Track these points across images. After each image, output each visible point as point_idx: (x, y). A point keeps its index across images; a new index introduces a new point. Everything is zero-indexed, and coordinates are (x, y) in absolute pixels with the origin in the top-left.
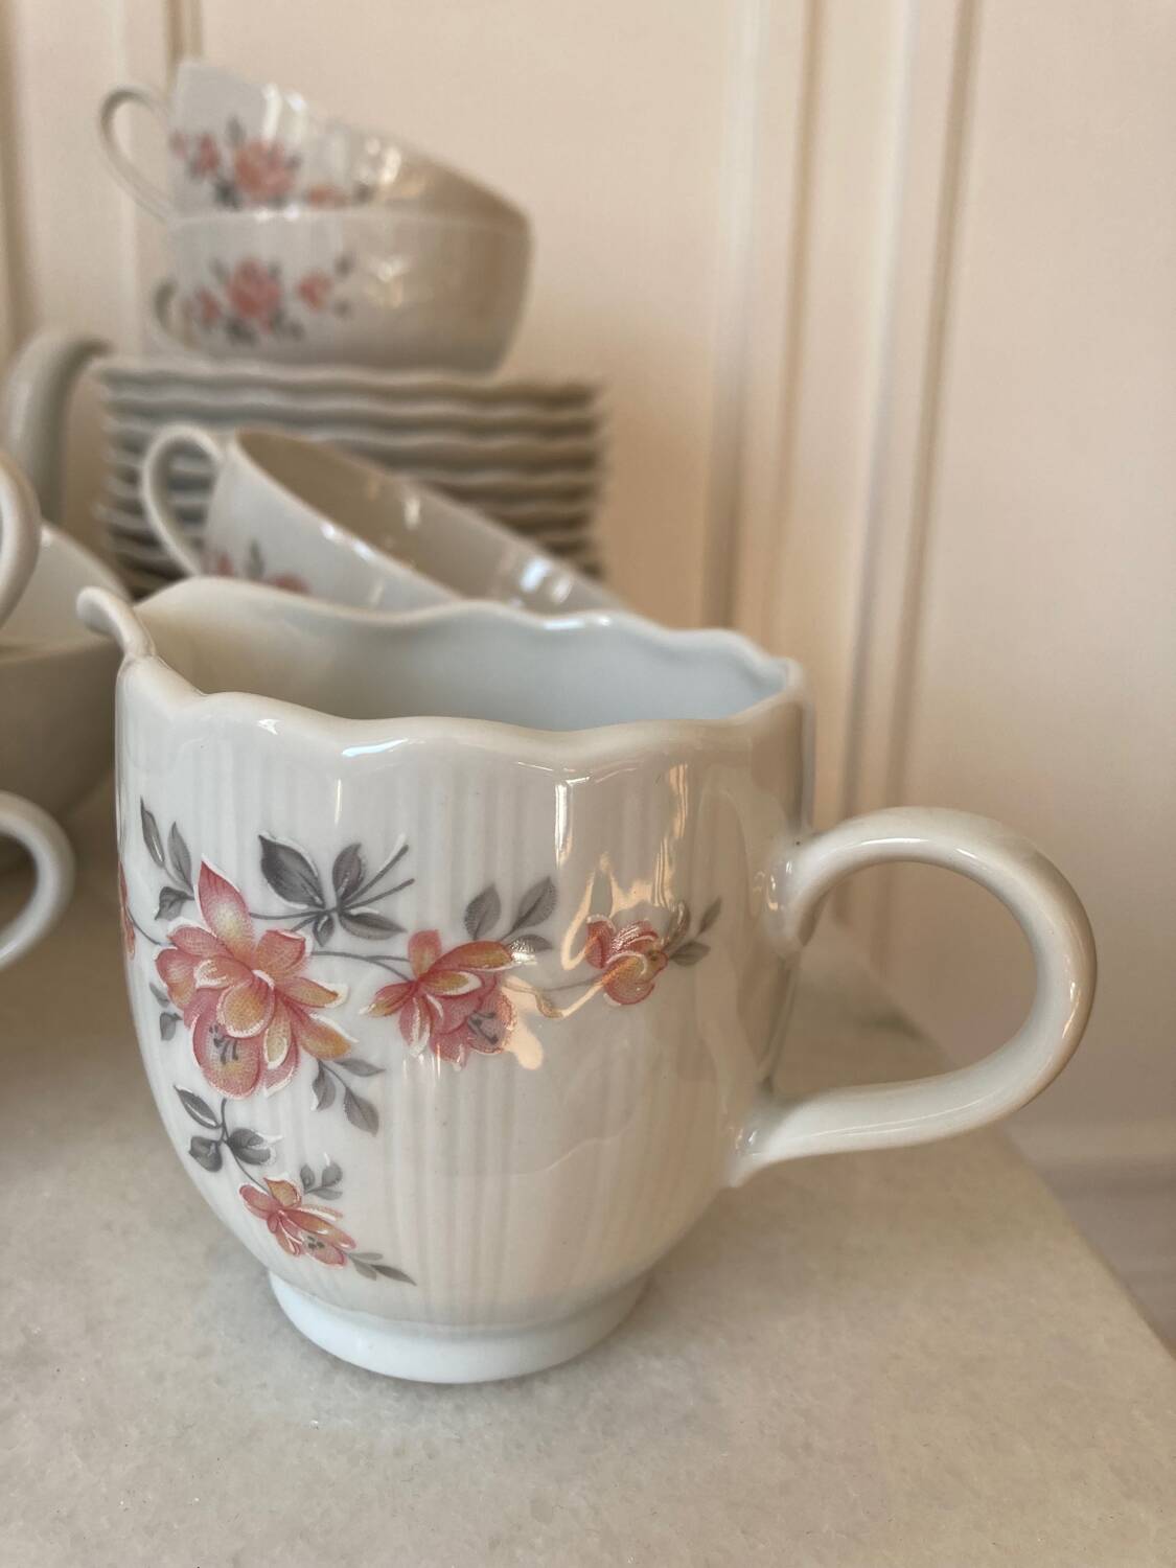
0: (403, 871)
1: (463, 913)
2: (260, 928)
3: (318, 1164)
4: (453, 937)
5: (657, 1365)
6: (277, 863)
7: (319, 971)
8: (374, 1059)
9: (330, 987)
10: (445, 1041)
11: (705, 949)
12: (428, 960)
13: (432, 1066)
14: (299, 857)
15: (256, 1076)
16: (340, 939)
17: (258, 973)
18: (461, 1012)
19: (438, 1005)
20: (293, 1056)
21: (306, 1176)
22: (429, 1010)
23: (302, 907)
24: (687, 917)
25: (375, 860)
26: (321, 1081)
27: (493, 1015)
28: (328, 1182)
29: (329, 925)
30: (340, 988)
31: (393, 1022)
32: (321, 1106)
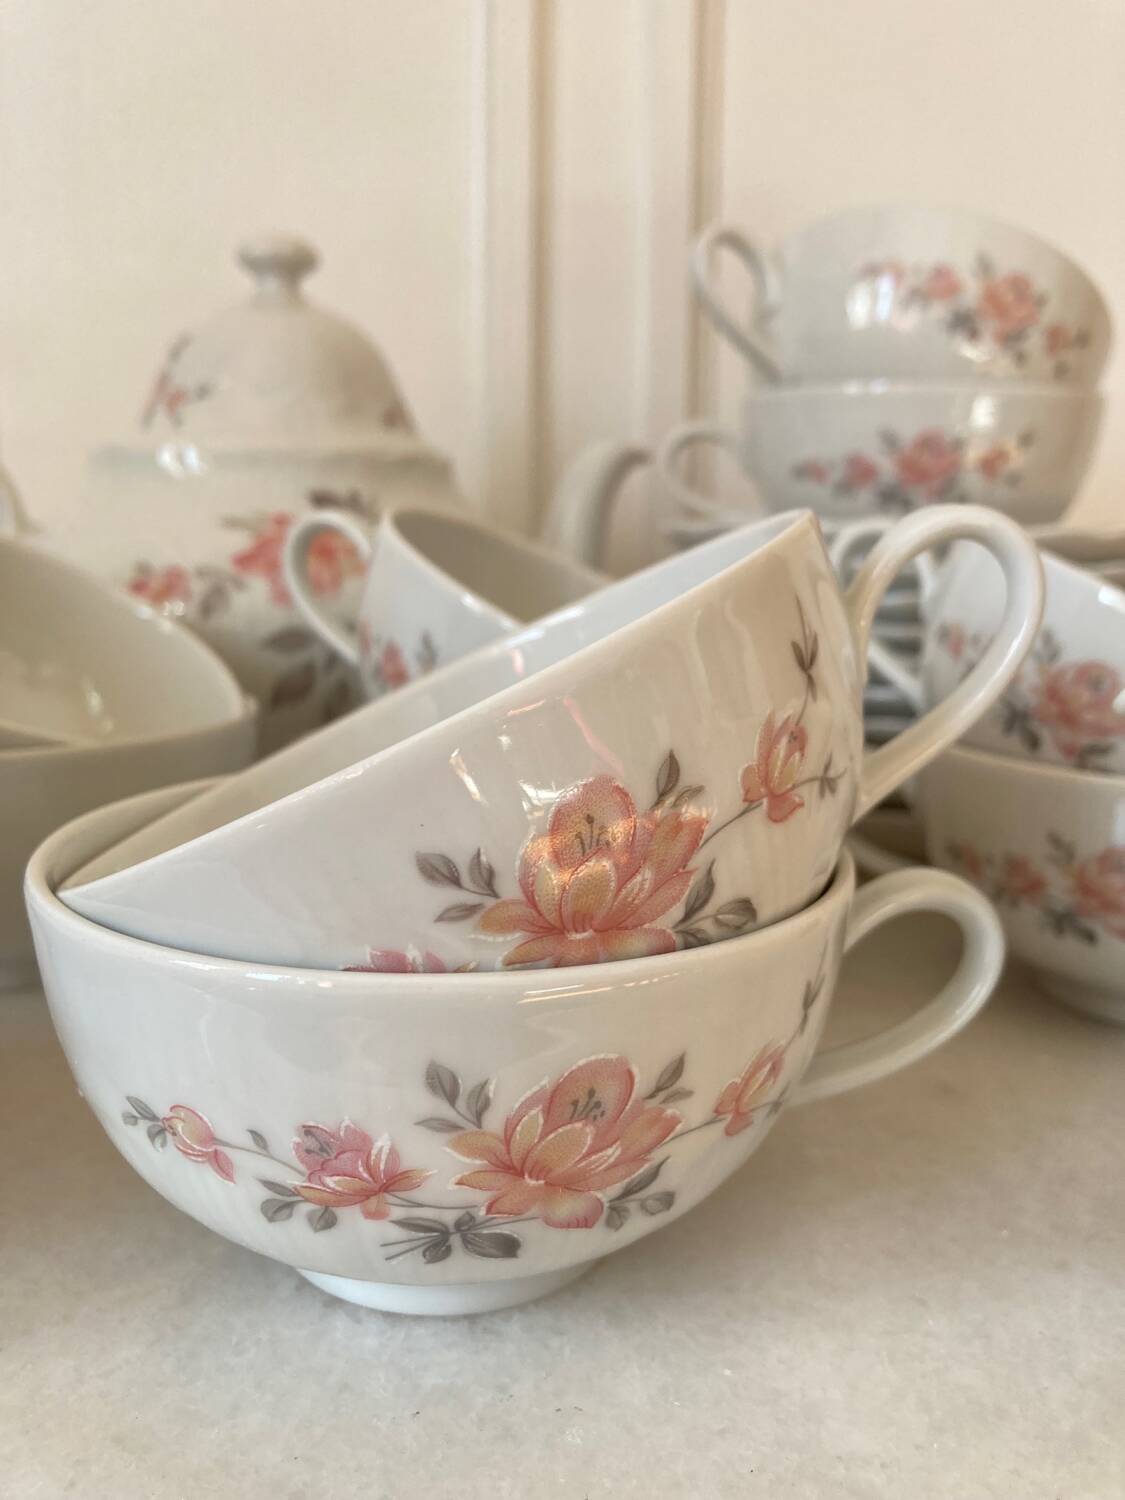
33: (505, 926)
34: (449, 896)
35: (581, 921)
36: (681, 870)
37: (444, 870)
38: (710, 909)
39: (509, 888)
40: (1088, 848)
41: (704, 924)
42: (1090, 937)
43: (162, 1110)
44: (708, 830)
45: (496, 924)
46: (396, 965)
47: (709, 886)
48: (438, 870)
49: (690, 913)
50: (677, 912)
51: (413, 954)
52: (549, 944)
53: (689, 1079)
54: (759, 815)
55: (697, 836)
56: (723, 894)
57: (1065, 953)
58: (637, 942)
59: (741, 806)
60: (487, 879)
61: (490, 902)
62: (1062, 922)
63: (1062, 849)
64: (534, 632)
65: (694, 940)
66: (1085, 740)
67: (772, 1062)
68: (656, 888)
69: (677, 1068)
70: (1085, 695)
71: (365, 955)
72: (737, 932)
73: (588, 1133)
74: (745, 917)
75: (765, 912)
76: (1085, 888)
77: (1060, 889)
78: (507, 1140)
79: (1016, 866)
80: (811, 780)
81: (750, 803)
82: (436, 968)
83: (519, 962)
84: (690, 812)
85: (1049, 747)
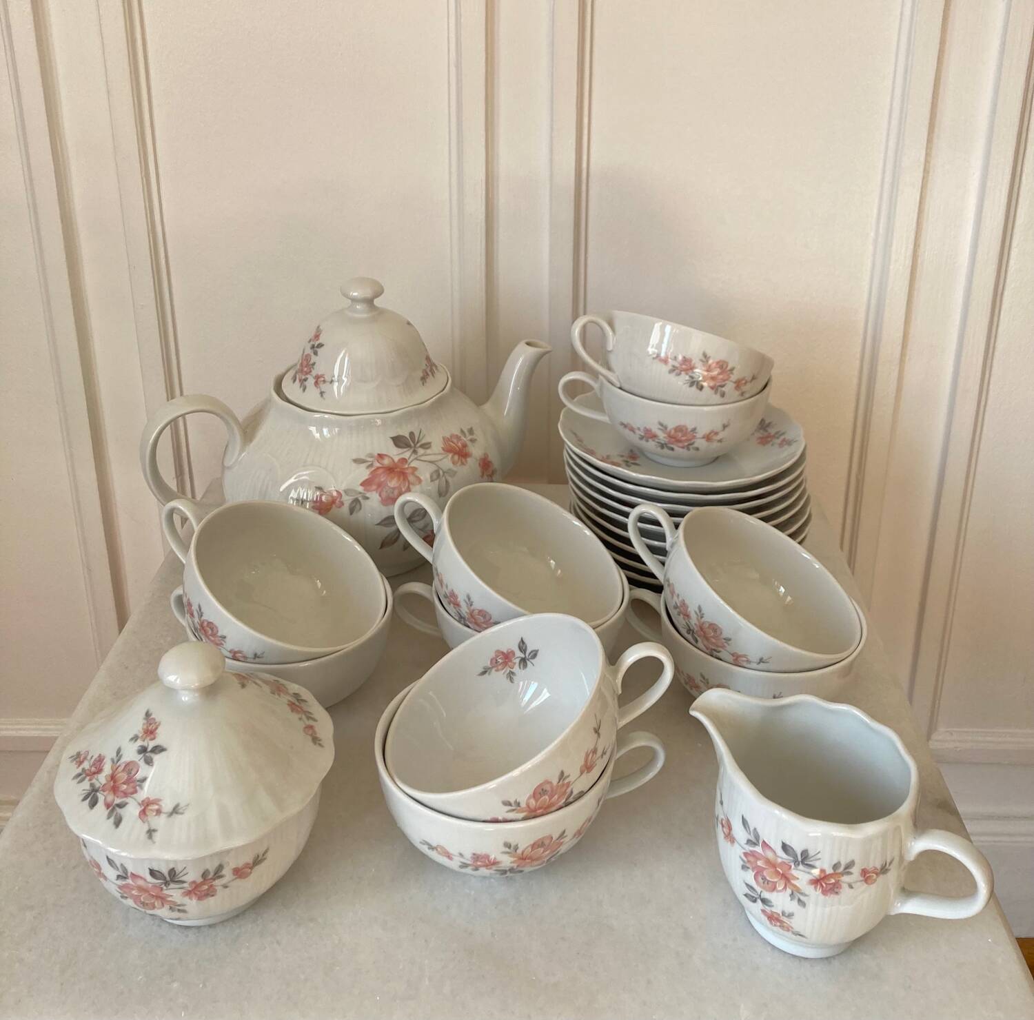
0: (819, 856)
1: (832, 866)
2: (779, 860)
3: (787, 911)
4: (829, 871)
5: (865, 956)
6: (785, 847)
7: (794, 872)
8: (807, 893)
9: (797, 876)
10: (824, 892)
11: (890, 870)
12: (823, 875)
13: (822, 897)
14: (792, 848)
15: (774, 889)
16: (801, 867)
17: (778, 869)
18: (829, 887)
19: (824, 885)
20: (785, 888)
21: (783, 913)
22: (822, 886)
23: (792, 859)
24: (886, 864)
25: (811, 853)
26: (792, 895)
27: (837, 888)
28: (790, 915)
29: (799, 864)
30: (800, 877)
31: (813, 886)
32: (791, 900)
73: (542, 850)
78: (522, 854)
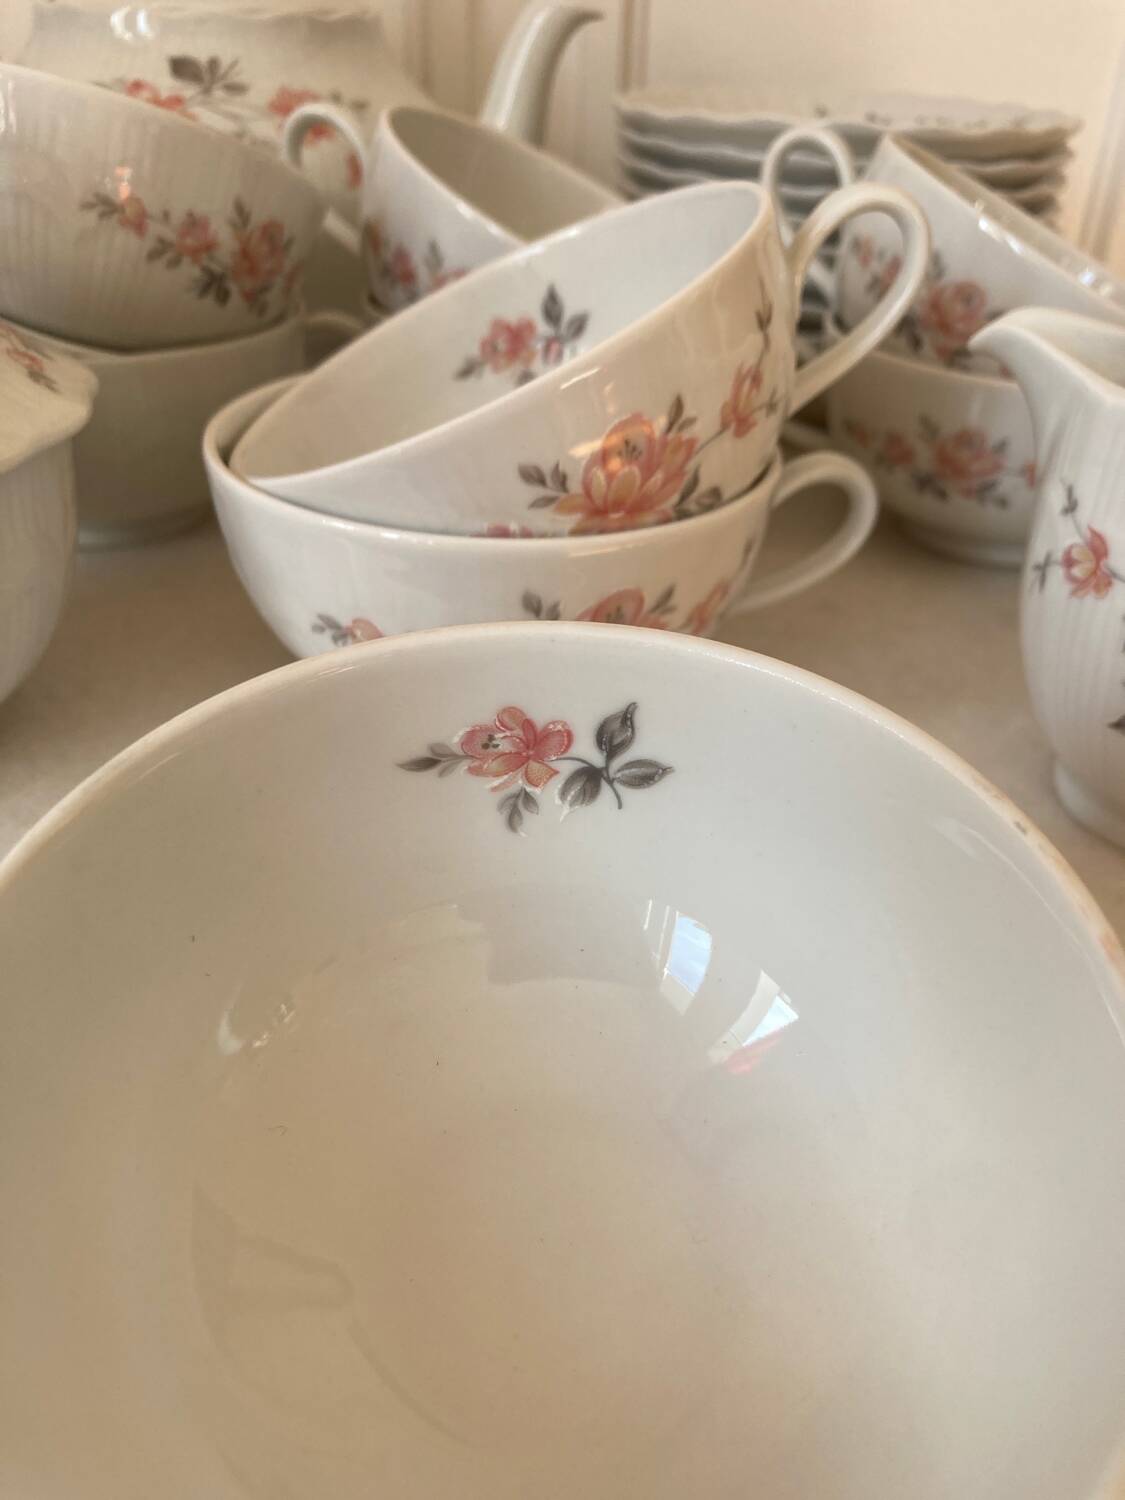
33: (571, 510)
34: (538, 492)
35: (618, 505)
36: (680, 472)
37: (535, 475)
38: (695, 495)
39: (575, 486)
40: (949, 428)
41: (691, 505)
42: (942, 495)
43: (345, 621)
44: (698, 446)
45: (567, 508)
46: (503, 533)
47: (695, 481)
48: (532, 476)
49: (684, 497)
50: (675, 498)
51: (513, 527)
52: (596, 522)
53: (675, 600)
54: (729, 433)
55: (690, 448)
56: (704, 485)
57: (923, 506)
58: (650, 517)
59: (717, 427)
60: (562, 481)
61: (563, 495)
62: (924, 483)
63: (929, 428)
64: (538, 248)
65: (682, 514)
66: (954, 344)
67: (722, 589)
68: (664, 484)
69: (669, 594)
70: (959, 309)
71: (485, 526)
72: (708, 508)
74: (715, 499)
75: (727, 494)
76: (944, 459)
77: (925, 458)
79: (894, 440)
80: (760, 408)
81: (724, 426)
82: (526, 534)
83: (578, 532)
84: (686, 435)
85: (928, 348)
